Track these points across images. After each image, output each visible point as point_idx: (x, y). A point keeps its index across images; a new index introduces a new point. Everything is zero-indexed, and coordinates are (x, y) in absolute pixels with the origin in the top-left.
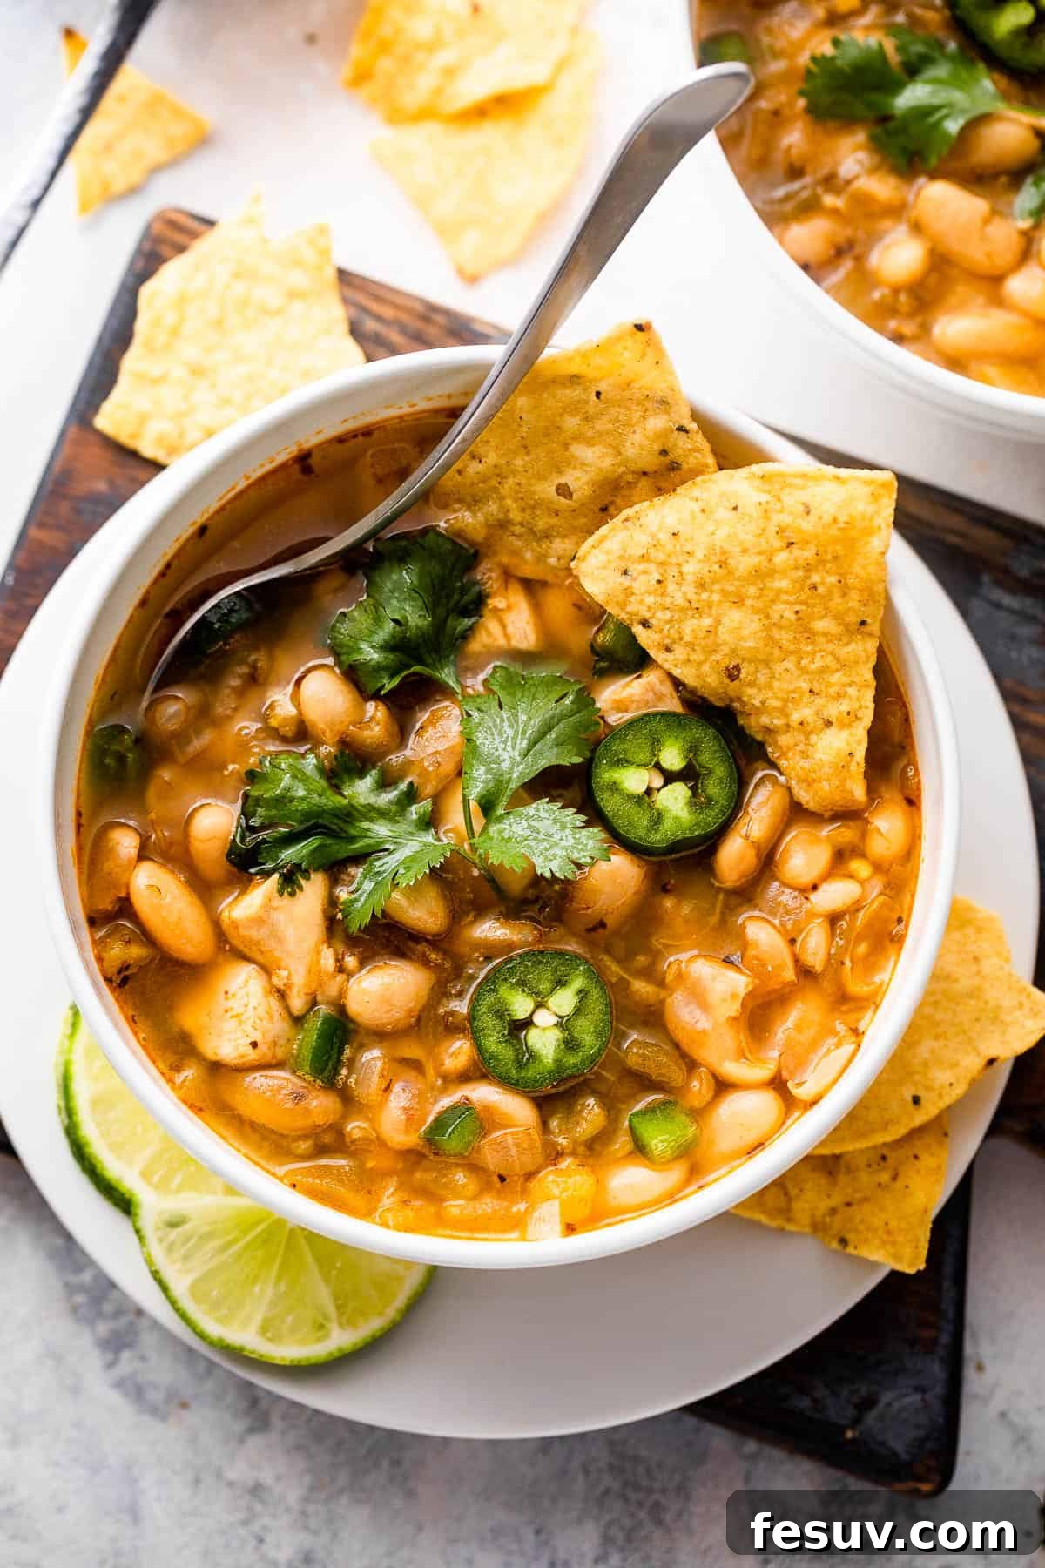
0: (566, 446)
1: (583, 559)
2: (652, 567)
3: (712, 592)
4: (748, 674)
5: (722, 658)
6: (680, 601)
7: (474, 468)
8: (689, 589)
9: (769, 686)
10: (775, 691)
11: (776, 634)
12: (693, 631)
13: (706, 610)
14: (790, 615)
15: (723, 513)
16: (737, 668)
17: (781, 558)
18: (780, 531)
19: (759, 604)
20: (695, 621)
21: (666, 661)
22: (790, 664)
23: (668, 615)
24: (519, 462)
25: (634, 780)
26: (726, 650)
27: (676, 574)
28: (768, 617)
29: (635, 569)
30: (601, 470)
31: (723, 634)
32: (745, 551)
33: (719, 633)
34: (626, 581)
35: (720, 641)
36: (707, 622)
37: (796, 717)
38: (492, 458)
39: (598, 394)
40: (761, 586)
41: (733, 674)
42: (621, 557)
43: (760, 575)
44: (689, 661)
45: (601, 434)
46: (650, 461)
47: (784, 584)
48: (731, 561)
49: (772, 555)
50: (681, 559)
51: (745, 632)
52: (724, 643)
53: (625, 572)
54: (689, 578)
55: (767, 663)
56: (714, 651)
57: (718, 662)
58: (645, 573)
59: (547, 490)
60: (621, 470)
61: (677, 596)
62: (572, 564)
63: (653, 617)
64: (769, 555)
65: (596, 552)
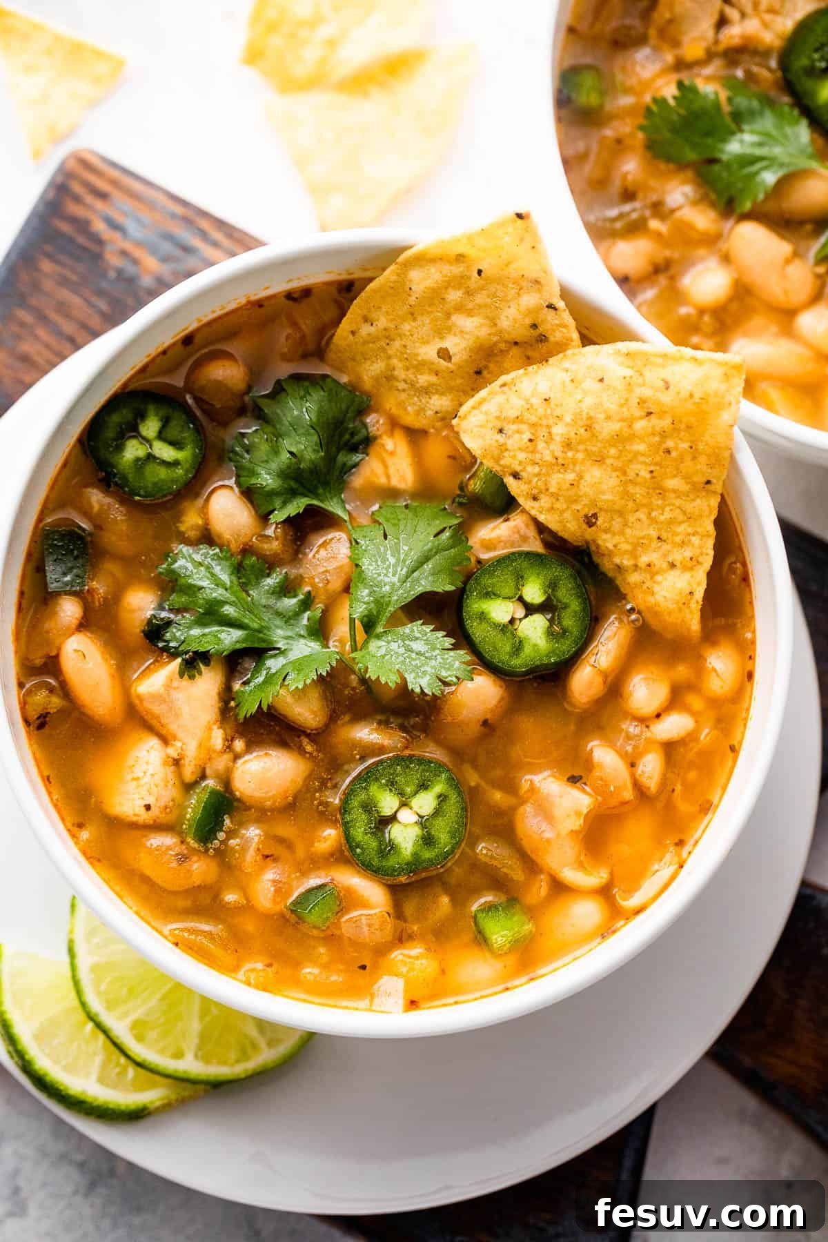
0: (448, 315)
1: (464, 417)
2: (524, 427)
3: (577, 451)
4: (604, 522)
5: (582, 508)
6: (548, 457)
7: (366, 330)
8: (557, 448)
9: (622, 533)
10: (628, 536)
11: (631, 489)
12: (558, 483)
13: (571, 466)
14: (645, 474)
15: (590, 384)
16: (595, 515)
17: (640, 425)
18: (642, 402)
19: (618, 464)
20: (561, 476)
21: (533, 508)
22: (642, 515)
23: (537, 469)
24: (406, 327)
25: (501, 610)
26: (585, 501)
27: (546, 435)
28: (625, 473)
29: (510, 428)
30: (478, 338)
31: (585, 488)
32: (608, 418)
33: (581, 486)
34: (501, 439)
35: (581, 494)
36: (571, 476)
37: (644, 560)
38: (382, 322)
39: (480, 272)
40: (621, 448)
41: (590, 521)
42: (498, 418)
43: (619, 439)
44: (552, 508)
45: (480, 306)
46: (522, 333)
47: (642, 447)
48: (596, 426)
49: (632, 423)
50: (551, 422)
51: (604, 487)
52: (586, 495)
53: (501, 431)
54: (558, 438)
55: (621, 513)
56: (576, 501)
57: (578, 511)
58: (518, 432)
59: (429, 352)
60: (495, 339)
61: (545, 453)
62: (454, 422)
63: (524, 470)
64: (630, 422)
65: (476, 412)
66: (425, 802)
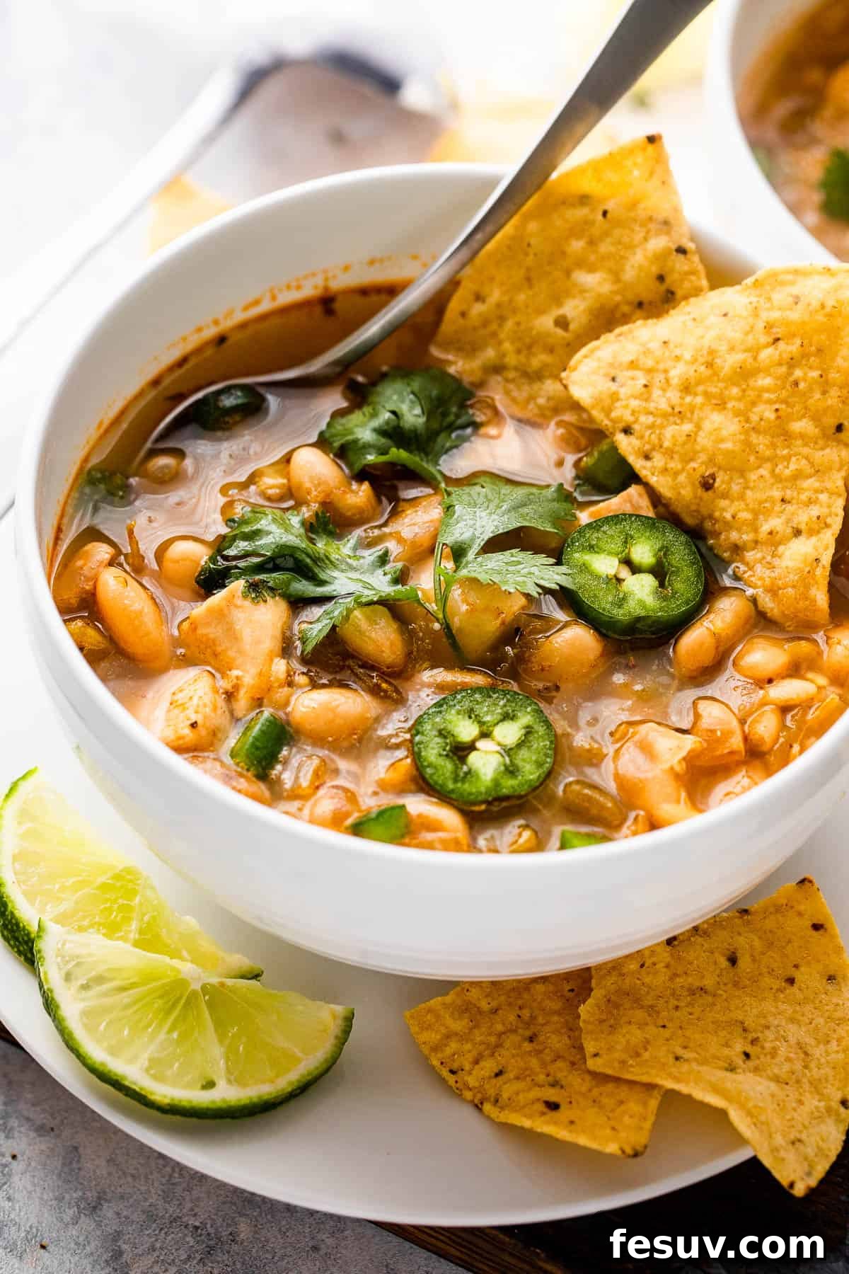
0: (568, 273)
1: (575, 369)
2: (639, 374)
3: (696, 394)
4: (723, 482)
5: (699, 467)
6: (663, 405)
7: (478, 309)
8: (674, 395)
9: (742, 497)
10: (748, 501)
11: (754, 438)
12: (673, 437)
13: (689, 415)
14: (770, 415)
15: (713, 320)
16: (713, 477)
17: (767, 354)
18: (769, 327)
19: (741, 406)
20: (677, 427)
21: (645, 468)
22: (764, 471)
23: (650, 419)
24: (521, 298)
25: (605, 564)
26: (703, 457)
27: (663, 381)
28: (748, 420)
29: (623, 376)
30: (599, 295)
31: (703, 440)
32: (732, 349)
33: (699, 439)
34: (613, 387)
35: (698, 448)
36: (687, 427)
37: (765, 528)
38: (495, 296)
39: (605, 213)
40: (744, 386)
41: (707, 485)
42: (611, 365)
43: (744, 374)
44: (666, 470)
45: (603, 258)
46: (649, 290)
47: (765, 381)
48: (718, 361)
49: (757, 353)
50: (670, 364)
51: (724, 433)
52: (704, 450)
53: (613, 379)
54: (675, 381)
55: (742, 473)
56: (692, 460)
57: (694, 469)
58: (633, 379)
59: (546, 322)
60: (618, 298)
61: (661, 401)
62: (563, 375)
63: (636, 421)
64: (755, 351)
65: (587, 360)
66: (509, 733)
